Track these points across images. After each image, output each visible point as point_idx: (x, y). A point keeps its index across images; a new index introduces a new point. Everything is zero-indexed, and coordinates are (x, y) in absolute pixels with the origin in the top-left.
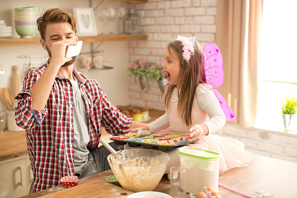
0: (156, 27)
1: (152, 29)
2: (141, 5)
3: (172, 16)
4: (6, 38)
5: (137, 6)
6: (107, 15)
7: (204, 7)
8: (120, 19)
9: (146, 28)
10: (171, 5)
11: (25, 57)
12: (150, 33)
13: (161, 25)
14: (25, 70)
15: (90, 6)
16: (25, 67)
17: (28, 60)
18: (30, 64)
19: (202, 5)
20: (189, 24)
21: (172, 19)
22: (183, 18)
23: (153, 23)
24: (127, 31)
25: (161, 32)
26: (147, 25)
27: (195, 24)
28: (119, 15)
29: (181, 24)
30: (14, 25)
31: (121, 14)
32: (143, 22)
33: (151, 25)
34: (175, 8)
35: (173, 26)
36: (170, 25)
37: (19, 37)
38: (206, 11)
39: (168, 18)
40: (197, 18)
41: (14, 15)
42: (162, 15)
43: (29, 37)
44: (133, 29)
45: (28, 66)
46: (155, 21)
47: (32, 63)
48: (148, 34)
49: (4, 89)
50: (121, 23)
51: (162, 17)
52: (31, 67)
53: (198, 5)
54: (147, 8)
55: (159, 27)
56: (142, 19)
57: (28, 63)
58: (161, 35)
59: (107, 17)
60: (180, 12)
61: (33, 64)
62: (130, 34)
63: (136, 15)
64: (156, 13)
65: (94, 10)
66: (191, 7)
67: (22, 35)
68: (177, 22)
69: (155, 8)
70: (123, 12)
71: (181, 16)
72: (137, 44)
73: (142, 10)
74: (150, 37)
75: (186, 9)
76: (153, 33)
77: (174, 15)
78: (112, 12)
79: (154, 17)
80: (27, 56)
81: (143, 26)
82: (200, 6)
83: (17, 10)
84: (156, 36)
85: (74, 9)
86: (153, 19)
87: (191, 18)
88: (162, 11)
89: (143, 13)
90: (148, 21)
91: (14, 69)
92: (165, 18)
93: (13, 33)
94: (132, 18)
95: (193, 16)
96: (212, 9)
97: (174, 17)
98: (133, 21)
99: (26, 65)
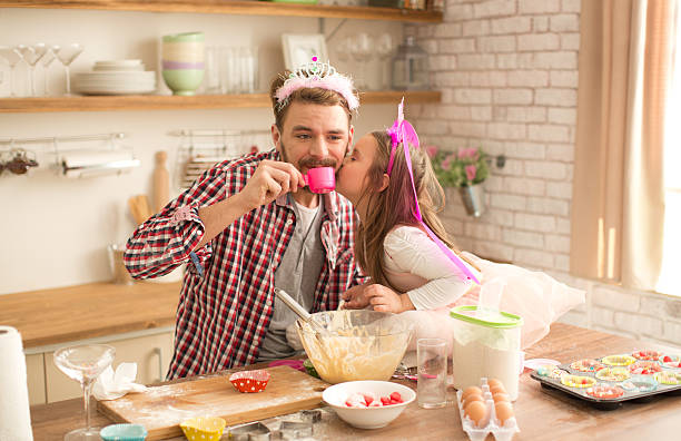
0: (459, 75)
1: (452, 78)
2: (431, 27)
3: (492, 53)
4: (144, 94)
5: (422, 29)
6: (355, 48)
7: (557, 33)
8: (382, 58)
9: (439, 77)
10: (491, 27)
11: (183, 133)
12: (448, 87)
13: (470, 71)
14: (181, 160)
15: (321, 31)
16: (181, 153)
17: (188, 139)
18: (191, 149)
19: (553, 29)
20: (526, 69)
21: (492, 57)
22: (515, 56)
23: (453, 66)
24: (397, 84)
25: (470, 87)
26: (441, 71)
27: (539, 69)
28: (380, 49)
29: (511, 70)
30: (160, 68)
31: (384, 46)
32: (433, 64)
33: (450, 71)
34: (497, 35)
35: (493, 74)
36: (489, 70)
37: (170, 92)
38: (560, 41)
39: (485, 56)
40: (541, 56)
41: (160, 48)
42: (473, 49)
43: (189, 94)
44: (412, 80)
45: (187, 153)
46: (457, 61)
47: (195, 146)
48: (444, 90)
49: (138, 198)
50: (385, 65)
51: (471, 53)
52: (194, 153)
53: (543, 27)
54: (443, 35)
55: (467, 75)
56: (431, 59)
57: (187, 146)
58: (469, 92)
59: (353, 54)
60: (509, 44)
61: (198, 149)
62: (404, 89)
63: (418, 49)
64: (459, 45)
65: (327, 40)
66: (530, 32)
67: (175, 89)
68: (501, 65)
69: (458, 34)
70: (388, 43)
71: (511, 52)
72: (422, 110)
73: (432, 38)
74: (448, 96)
75: (520, 38)
76: (454, 88)
77: (496, 49)
78: (365, 44)
79: (456, 55)
80: (187, 133)
81: (434, 72)
82: (549, 31)
83: (168, 40)
84: (459, 93)
85: (284, 36)
86: (453, 58)
87: (529, 55)
88: (472, 41)
89: (433, 46)
90: (445, 62)
91: (159, 158)
92: (478, 57)
93: (157, 85)
94: (409, 56)
95: (533, 52)
96: (570, 36)
97: (496, 54)
98: (411, 61)
99: (184, 150)
